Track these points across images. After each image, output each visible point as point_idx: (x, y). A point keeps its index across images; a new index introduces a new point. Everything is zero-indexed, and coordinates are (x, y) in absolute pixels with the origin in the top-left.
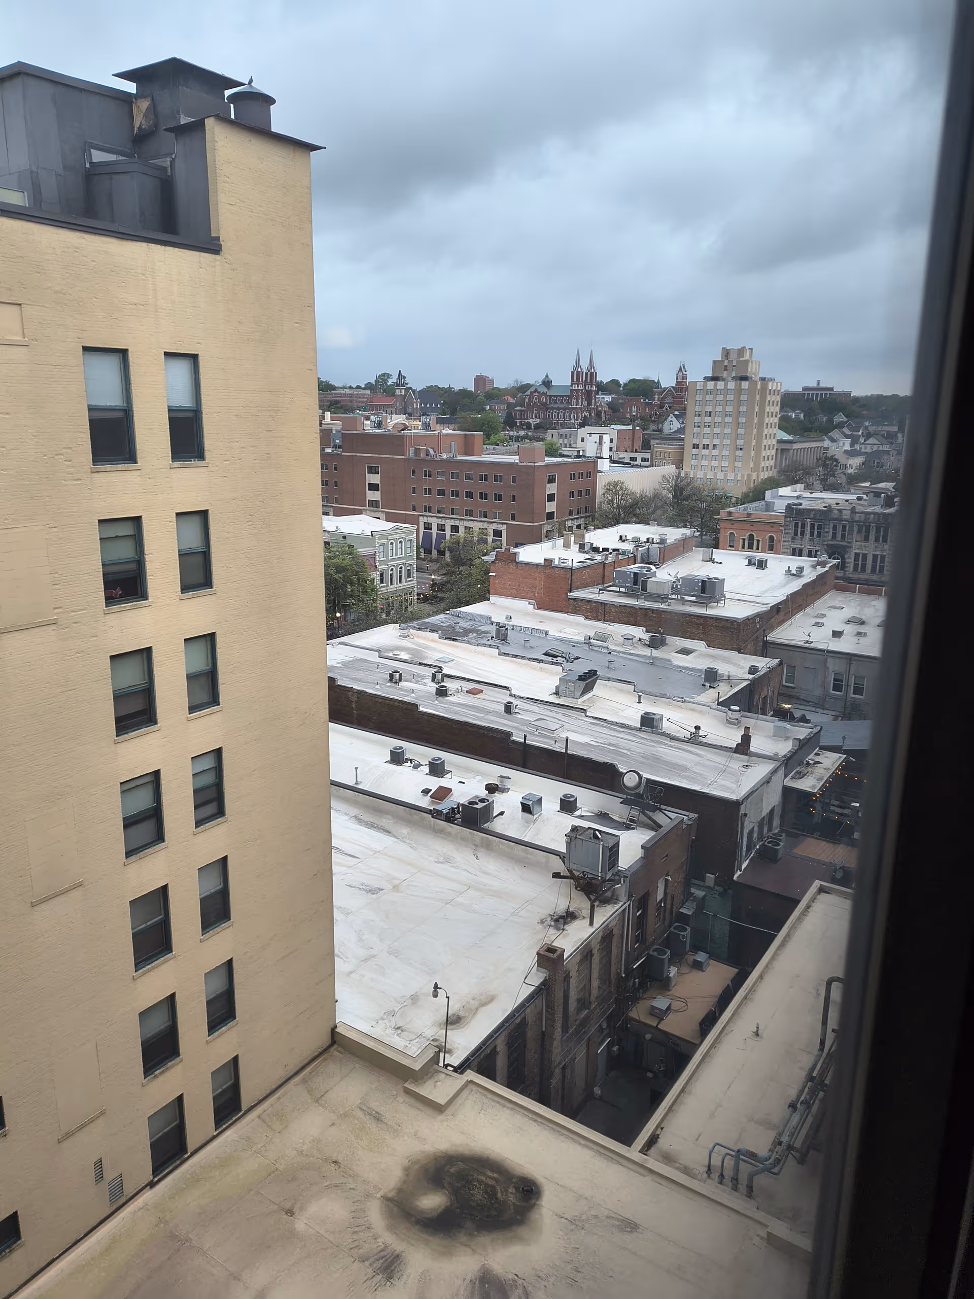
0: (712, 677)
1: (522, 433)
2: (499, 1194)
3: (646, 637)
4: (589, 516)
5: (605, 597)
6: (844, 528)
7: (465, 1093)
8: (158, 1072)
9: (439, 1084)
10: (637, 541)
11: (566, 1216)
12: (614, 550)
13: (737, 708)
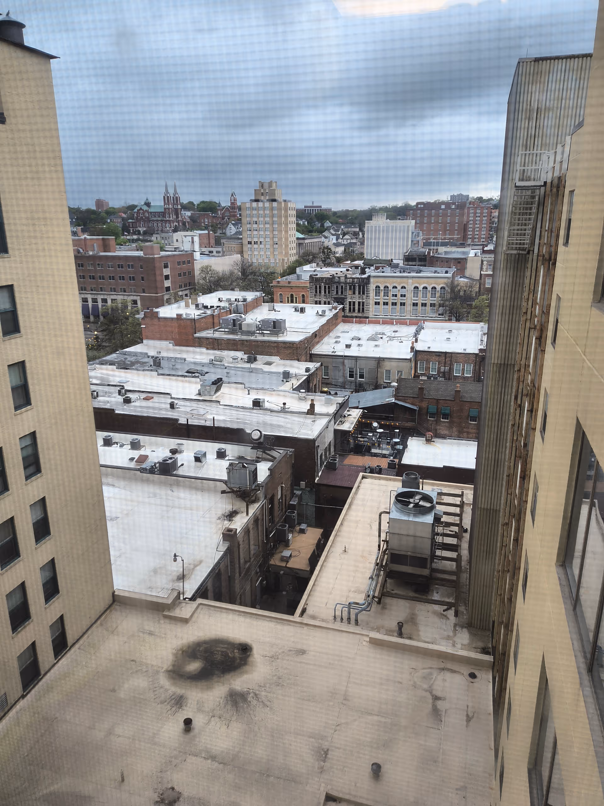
0: (286, 376)
1: (135, 237)
2: (230, 654)
3: (245, 357)
4: (192, 288)
5: (217, 335)
6: (342, 287)
7: (199, 610)
8: (20, 629)
9: (183, 608)
10: (229, 300)
11: (268, 655)
12: (217, 307)
13: (304, 391)
